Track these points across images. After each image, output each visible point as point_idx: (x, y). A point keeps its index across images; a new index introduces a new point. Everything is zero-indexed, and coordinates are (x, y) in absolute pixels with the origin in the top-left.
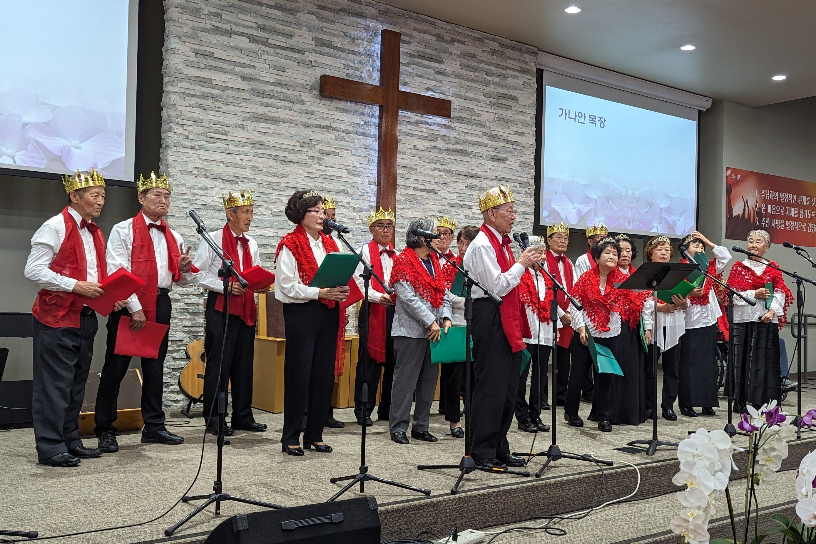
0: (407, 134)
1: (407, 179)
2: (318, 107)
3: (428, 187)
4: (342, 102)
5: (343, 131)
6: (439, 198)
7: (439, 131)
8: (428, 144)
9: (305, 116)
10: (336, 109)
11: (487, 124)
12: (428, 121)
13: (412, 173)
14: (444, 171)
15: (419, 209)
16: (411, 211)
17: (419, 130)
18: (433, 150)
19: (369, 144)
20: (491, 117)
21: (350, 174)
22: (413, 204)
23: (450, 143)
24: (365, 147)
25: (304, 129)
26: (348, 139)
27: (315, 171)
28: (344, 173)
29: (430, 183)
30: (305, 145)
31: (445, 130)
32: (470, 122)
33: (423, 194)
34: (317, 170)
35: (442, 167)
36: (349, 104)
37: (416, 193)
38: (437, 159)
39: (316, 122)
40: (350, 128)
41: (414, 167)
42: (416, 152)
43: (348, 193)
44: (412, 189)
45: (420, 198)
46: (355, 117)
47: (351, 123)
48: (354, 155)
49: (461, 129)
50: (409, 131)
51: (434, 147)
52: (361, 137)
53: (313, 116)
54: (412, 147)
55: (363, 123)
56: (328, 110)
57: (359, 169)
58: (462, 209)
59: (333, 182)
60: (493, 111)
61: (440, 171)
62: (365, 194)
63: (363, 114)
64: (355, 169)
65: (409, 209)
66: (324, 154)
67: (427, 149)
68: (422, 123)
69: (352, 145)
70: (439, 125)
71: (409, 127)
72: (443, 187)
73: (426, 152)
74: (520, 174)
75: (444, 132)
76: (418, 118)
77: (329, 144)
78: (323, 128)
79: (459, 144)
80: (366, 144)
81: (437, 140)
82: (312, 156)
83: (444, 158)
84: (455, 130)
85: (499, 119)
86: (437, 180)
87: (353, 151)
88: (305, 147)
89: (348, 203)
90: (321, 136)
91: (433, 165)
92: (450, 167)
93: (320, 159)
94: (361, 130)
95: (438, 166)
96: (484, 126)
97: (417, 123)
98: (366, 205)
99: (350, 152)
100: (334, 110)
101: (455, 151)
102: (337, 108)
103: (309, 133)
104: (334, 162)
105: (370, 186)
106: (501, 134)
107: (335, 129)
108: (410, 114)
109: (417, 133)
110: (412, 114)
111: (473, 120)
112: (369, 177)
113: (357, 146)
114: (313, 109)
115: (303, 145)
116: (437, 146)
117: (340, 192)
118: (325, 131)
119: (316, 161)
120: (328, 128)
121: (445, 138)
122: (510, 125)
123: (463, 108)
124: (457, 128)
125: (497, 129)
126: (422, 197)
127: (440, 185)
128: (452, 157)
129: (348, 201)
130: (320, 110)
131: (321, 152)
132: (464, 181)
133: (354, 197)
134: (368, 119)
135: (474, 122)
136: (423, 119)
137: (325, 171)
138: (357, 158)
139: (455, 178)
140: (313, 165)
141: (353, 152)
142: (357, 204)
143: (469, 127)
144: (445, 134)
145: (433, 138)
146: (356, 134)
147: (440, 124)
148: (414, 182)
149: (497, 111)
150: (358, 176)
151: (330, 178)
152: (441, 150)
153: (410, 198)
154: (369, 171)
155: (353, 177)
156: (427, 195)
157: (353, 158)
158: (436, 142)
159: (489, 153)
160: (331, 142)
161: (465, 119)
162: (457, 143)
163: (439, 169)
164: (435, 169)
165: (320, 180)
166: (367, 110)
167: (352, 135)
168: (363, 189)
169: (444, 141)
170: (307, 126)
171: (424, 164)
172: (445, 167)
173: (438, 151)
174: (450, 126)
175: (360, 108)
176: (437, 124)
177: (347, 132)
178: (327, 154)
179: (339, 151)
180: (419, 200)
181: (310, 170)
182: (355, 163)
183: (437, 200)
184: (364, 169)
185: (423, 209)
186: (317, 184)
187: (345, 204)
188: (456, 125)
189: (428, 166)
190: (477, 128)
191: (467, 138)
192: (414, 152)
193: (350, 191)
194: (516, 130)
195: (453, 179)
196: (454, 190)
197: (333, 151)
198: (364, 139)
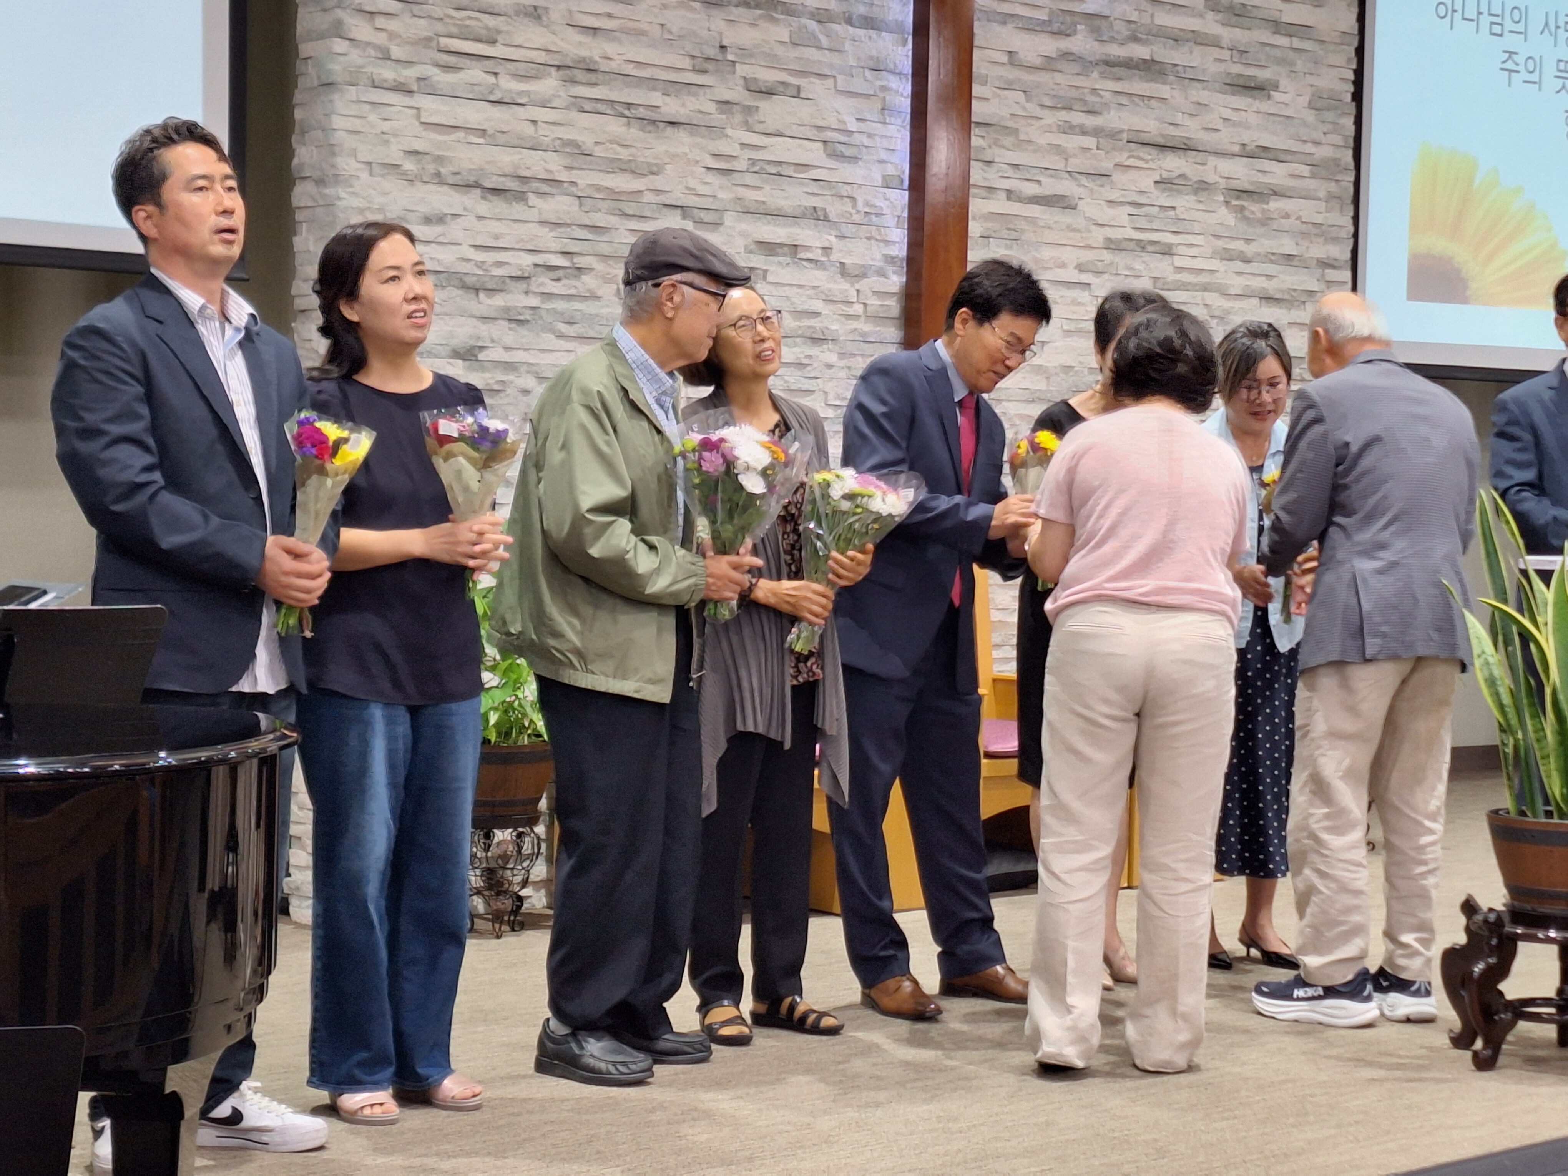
5: (813, 16)
6: (1082, 221)
8: (1049, 46)
13: (1006, 142)
14: (1096, 132)
18: (1065, 67)
19: (888, 54)
21: (832, 154)
24: (872, 65)
26: (824, 41)
27: (735, 149)
28: (817, 153)
30: (706, 65)
33: (1036, 209)
34: (742, 145)
35: (1089, 121)
38: (1074, 94)
41: (1011, 124)
42: (1016, 74)
44: (1006, 194)
48: (844, 92)
51: (1065, 55)
52: (863, 33)
54: (1005, 59)
57: (857, 138)
58: (1146, 257)
61: (1084, 133)
64: (846, 139)
66: (758, 92)
67: (1047, 64)
69: (835, 59)
72: (1093, 185)
73: (1043, 75)
77: (772, 60)
79: (1137, 40)
80: (874, 53)
82: (727, 102)
83: (1093, 92)
86: (1075, 164)
87: (838, 78)
88: (705, 72)
90: (752, 32)
92: (1112, 121)
93: (747, 110)
94: (861, 12)
95: (1077, 118)
99: (830, 82)
103: (719, 26)
104: (790, 119)
107: (787, 11)
113: (853, 62)
115: (703, 65)
116: (1073, 49)
119: (737, 118)
127: (1083, 179)
128: (1118, 87)
131: (752, 86)
132: (1151, 165)
137: (765, 148)
138: (850, 101)
139: (1126, 155)
140: (729, 131)
141: (841, 82)
146: (848, 21)
148: (1011, 173)
150: (854, 159)
151: (778, 172)
156: (1048, 214)
157: (840, 103)
159: (1221, 67)
160: (781, 51)
163: (1081, 126)
164: (1070, 129)
165: (747, 179)
168: (867, 203)
169: (1096, 33)
171: (1039, 111)
172: (1098, 122)
173: (1077, 69)
177: (822, 17)
178: (770, 92)
179: (801, 82)
181: (721, 146)
182: (844, 118)
183: (1075, 228)
184: (871, 135)
186: (741, 192)
189: (1050, 118)
192: (1009, 75)
195: (1122, 157)
196: (1123, 196)
197: (783, 83)
198: (870, 37)
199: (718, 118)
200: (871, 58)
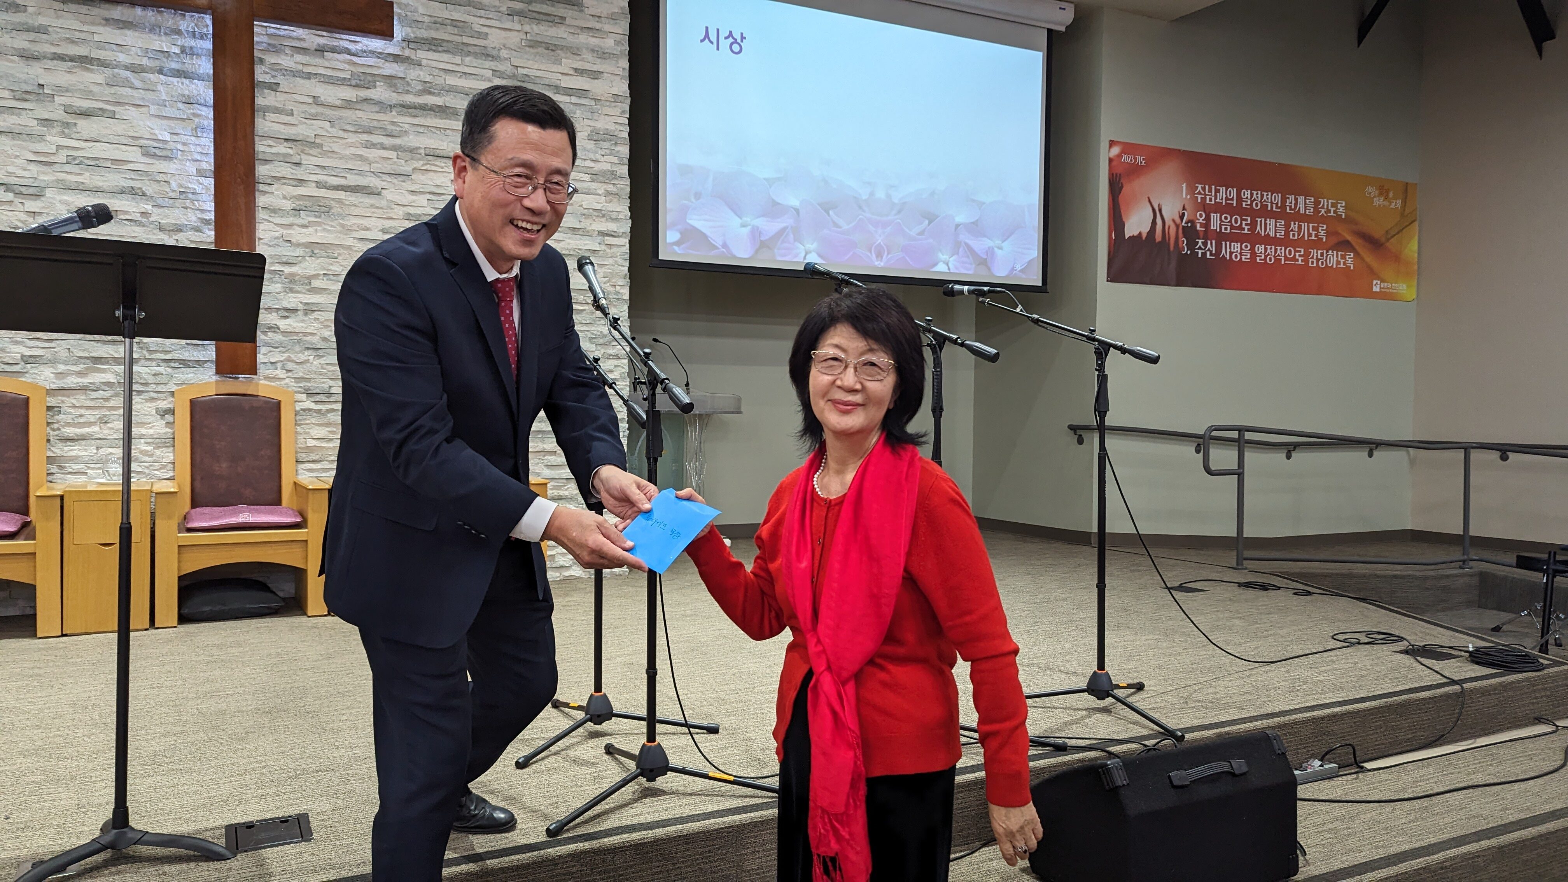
0: (295, 74)
1: (298, 164)
2: (58, 17)
3: (353, 180)
4: (120, 8)
5: (127, 68)
6: (384, 203)
7: (379, 67)
8: (350, 94)
9: (24, 37)
10: (104, 22)
11: (504, 53)
12: (352, 47)
13: (311, 152)
14: (394, 148)
15: (332, 226)
16: (310, 230)
17: (327, 64)
18: (365, 106)
19: (195, 93)
20: (514, 39)
21: (146, 154)
22: (316, 217)
23: (408, 92)
24: (184, 100)
25: (22, 64)
26: (138, 84)
27: (53, 149)
28: (133, 154)
29: (360, 173)
30: (27, 97)
31: (395, 65)
32: (461, 49)
33: (341, 195)
34: (59, 147)
35: (387, 141)
36: (139, 11)
37: (322, 193)
38: (375, 124)
39: (54, 50)
40: (145, 61)
41: (317, 141)
42: (320, 109)
43: (144, 195)
44: (314, 185)
45: (333, 204)
46: (156, 37)
47: (146, 51)
48: (158, 116)
49: (434, 64)
50: (300, 67)
51: (366, 100)
52: (175, 80)
53: (44, 36)
54: (310, 100)
55: (177, 51)
56: (84, 23)
57: (172, 145)
59: (103, 171)
60: (518, 27)
61: (384, 149)
62: (190, 196)
63: (178, 32)
64: (161, 145)
65: (304, 226)
66: (76, 114)
67: (348, 105)
68: (334, 50)
69: (149, 95)
70: (379, 55)
71: (299, 58)
72: (395, 181)
73: (347, 111)
74: (592, 156)
75: (391, 69)
76: (322, 41)
77: (87, 94)
78: (72, 59)
79: (430, 93)
80: (187, 93)
81: (375, 87)
82: (47, 120)
83: (393, 123)
84: (420, 65)
85: (534, 44)
86: (375, 167)
87: (152, 107)
88: (26, 100)
89: (143, 214)
90: (68, 77)
91: (365, 137)
92: (412, 140)
93: (67, 125)
94: (174, 65)
95: (376, 139)
96: (494, 58)
97: (321, 51)
98: (192, 218)
99: (145, 110)
100: (100, 24)
101: (423, 108)
102: (107, 20)
103: (36, 72)
104: (104, 132)
105: (202, 180)
106: (538, 74)
107: (103, 64)
108: (300, 32)
109: (321, 71)
110: (307, 31)
111: (467, 45)
112: (197, 160)
113: (164, 97)
114: (42, 20)
115: (24, 96)
116: (373, 97)
117: (123, 192)
118: (75, 67)
119: (54, 131)
120: (84, 61)
121: (395, 81)
122: (563, 55)
123: (440, 20)
124: (424, 62)
125: (530, 64)
126: (340, 201)
127: (385, 177)
128: (416, 121)
129: (143, 210)
130: (59, 23)
131: (69, 110)
133: (160, 201)
134: (190, 42)
135: (471, 49)
136: (335, 44)
137: (82, 149)
138: (165, 122)
139: (422, 162)
140: (48, 138)
141: (153, 109)
142: (167, 216)
143: (458, 59)
144: (394, 73)
145: (364, 81)
146: (160, 71)
147: (380, 53)
148: (318, 171)
149: (527, 28)
150: (166, 158)
151: (96, 164)
152: (383, 107)
153: (308, 204)
154: (199, 149)
155: (157, 162)
156: (353, 199)
157: (155, 124)
158: (373, 91)
160: (96, 89)
161: (444, 44)
162: (427, 92)
163: (381, 144)
164: (372, 146)
165: (67, 168)
166: (187, 22)
167: (151, 76)
168: (181, 186)
169: (393, 87)
170: (28, 57)
171: (341, 134)
172: (397, 141)
173: (376, 108)
174: (408, 58)
175: (168, 18)
176: (372, 52)
177: (136, 69)
178: (86, 114)
179: (116, 109)
180: (331, 208)
181: (39, 147)
182: (157, 132)
183: (377, 208)
184: (184, 144)
185: (343, 226)
186: (63, 176)
187: (138, 217)
188: (421, 54)
189: (352, 138)
190: (476, 62)
191: (452, 80)
192: (314, 110)
193: (149, 191)
194: (579, 65)
195: (418, 164)
196: (423, 188)
197: (100, 109)
198: (182, 83)
199: (38, 129)
200: (184, 96)
